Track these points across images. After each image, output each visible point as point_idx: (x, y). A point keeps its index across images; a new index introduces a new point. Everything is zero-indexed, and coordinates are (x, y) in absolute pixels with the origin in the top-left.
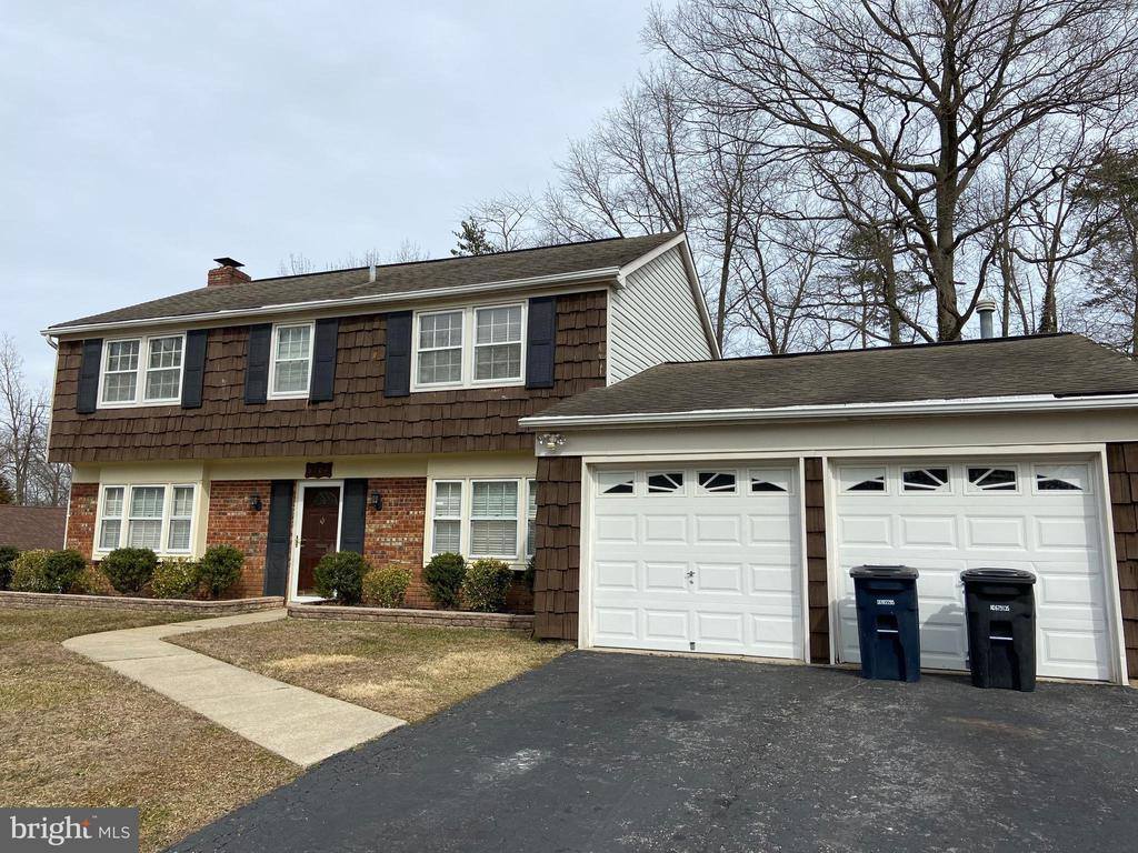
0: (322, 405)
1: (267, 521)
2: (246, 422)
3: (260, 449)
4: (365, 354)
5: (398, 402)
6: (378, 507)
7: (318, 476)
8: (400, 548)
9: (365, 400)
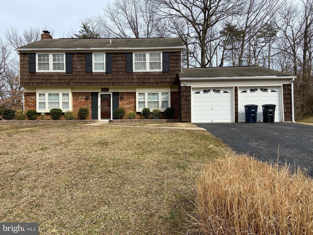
0: (109, 74)
1: (91, 102)
2: (87, 77)
3: (92, 84)
4: (120, 62)
5: (130, 74)
6: (122, 99)
7: (105, 91)
8: (129, 108)
9: (121, 73)
